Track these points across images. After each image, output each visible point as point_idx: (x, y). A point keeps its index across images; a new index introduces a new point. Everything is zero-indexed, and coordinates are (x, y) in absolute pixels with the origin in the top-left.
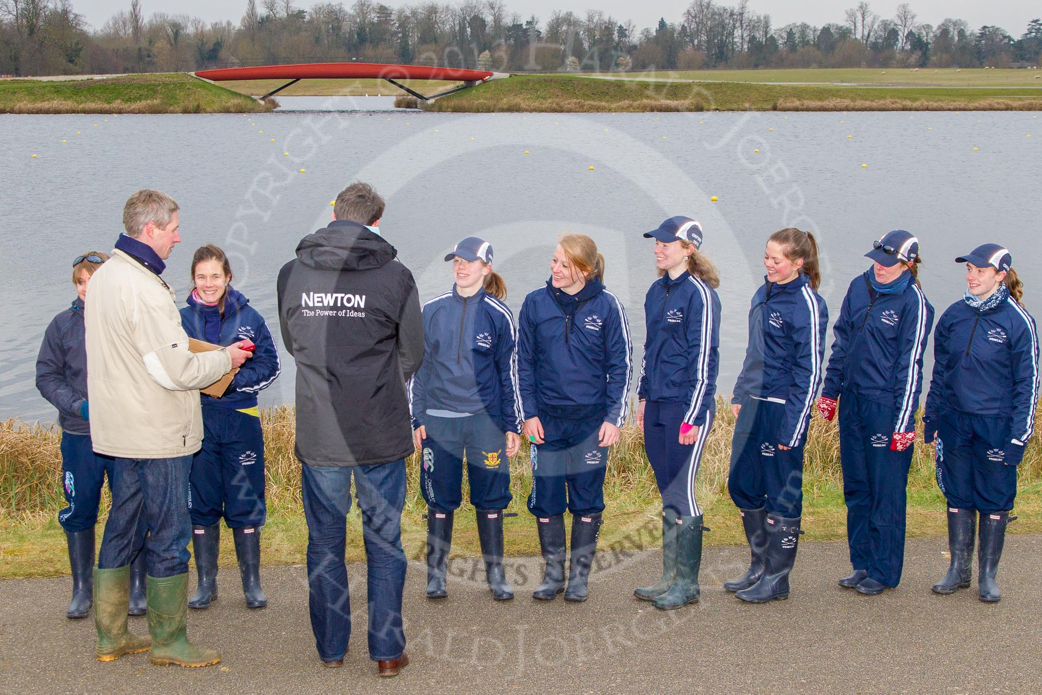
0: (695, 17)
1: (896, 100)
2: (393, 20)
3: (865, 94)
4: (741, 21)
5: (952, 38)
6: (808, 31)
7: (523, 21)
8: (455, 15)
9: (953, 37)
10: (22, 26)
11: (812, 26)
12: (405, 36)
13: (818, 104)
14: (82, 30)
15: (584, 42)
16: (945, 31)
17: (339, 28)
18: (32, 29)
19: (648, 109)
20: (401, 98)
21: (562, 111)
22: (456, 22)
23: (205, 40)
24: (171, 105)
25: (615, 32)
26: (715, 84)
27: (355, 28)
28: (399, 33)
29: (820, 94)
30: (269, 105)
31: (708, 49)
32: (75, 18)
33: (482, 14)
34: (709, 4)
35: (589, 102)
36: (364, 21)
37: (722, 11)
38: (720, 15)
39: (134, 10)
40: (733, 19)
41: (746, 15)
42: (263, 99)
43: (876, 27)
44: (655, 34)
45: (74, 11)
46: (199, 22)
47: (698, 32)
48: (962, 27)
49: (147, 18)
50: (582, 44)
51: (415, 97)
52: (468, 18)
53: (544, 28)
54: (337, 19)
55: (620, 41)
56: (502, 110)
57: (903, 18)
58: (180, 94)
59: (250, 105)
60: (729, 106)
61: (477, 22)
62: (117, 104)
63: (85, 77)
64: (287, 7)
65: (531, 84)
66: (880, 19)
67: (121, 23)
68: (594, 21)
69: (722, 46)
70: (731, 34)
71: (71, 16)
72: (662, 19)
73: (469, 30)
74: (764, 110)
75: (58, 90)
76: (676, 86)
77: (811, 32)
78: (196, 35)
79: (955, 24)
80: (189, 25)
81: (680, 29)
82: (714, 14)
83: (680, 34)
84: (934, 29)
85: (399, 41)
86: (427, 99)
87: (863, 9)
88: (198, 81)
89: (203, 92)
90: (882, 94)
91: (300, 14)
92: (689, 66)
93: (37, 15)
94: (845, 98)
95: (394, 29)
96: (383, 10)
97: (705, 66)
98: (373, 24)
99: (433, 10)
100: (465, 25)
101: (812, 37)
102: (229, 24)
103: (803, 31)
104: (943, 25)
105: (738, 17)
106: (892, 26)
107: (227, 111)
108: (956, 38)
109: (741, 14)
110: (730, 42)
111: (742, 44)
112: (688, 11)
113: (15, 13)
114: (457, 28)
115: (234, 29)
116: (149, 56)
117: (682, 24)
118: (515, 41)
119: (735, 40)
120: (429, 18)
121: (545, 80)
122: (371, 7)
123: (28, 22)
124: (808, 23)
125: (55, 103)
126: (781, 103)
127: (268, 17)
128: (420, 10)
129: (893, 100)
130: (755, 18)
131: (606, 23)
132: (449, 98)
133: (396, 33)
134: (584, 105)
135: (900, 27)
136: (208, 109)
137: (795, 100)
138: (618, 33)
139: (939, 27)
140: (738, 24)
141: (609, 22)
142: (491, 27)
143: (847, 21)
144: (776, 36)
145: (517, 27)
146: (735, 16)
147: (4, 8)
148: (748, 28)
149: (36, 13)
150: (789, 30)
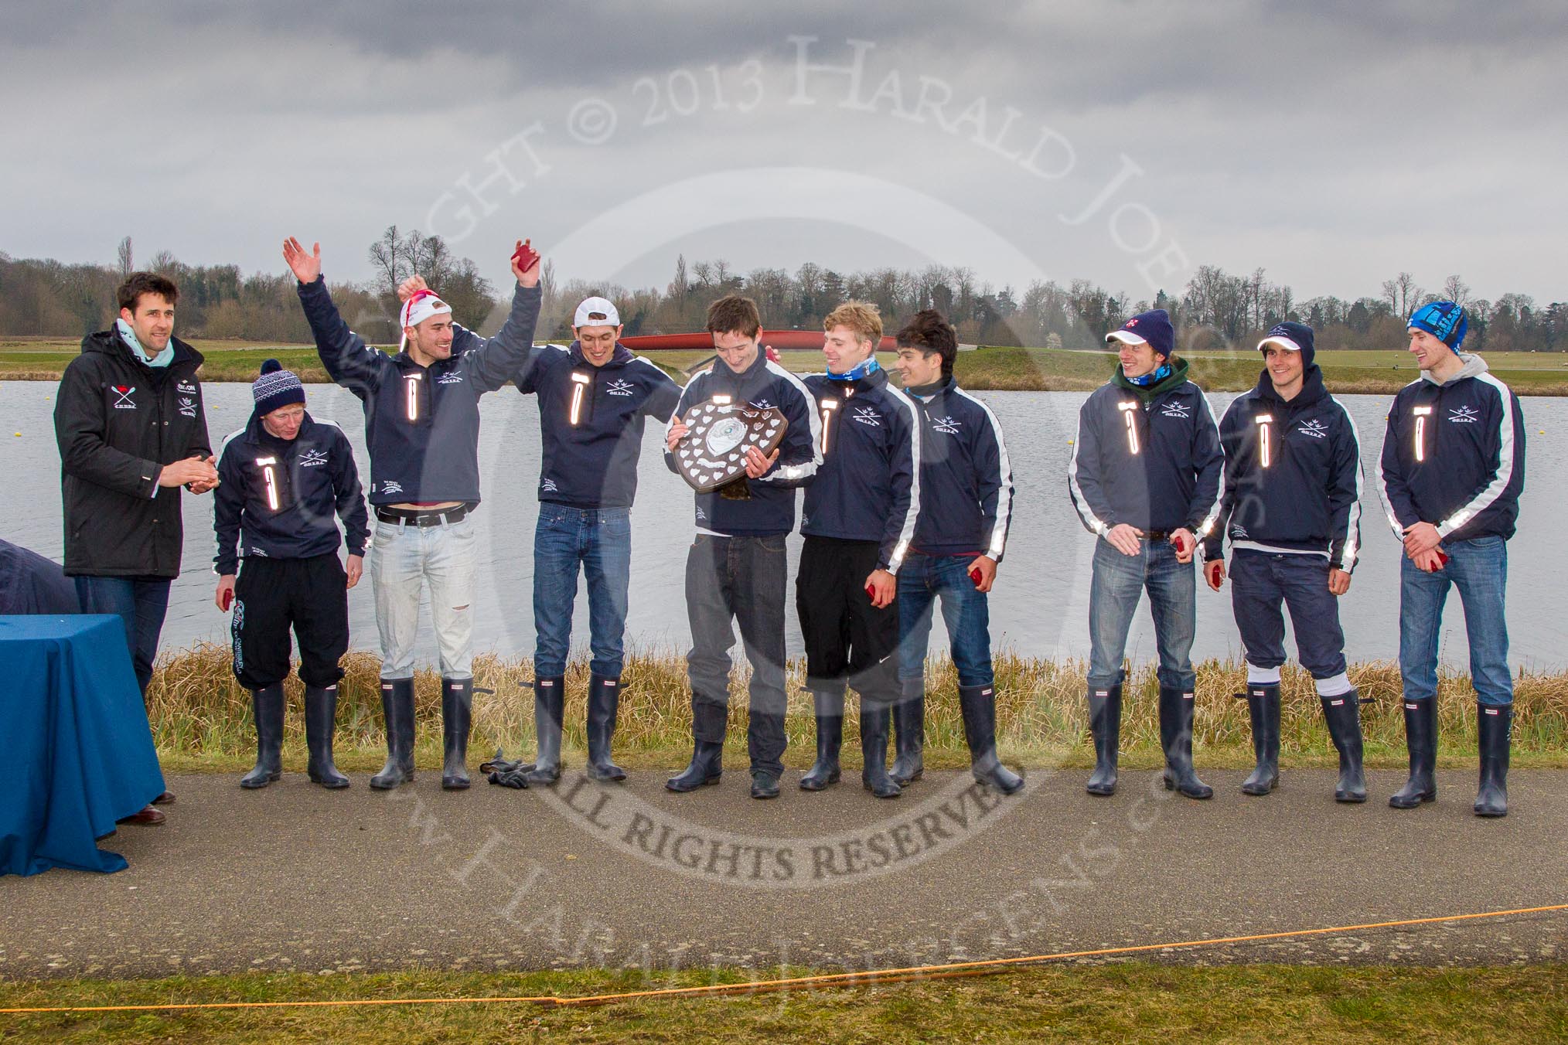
0: (1201, 289)
2: (843, 289)
4: (1256, 294)
5: (1515, 317)
6: (1337, 306)
7: (996, 292)
8: (916, 284)
9: (1515, 315)
11: (1342, 300)
14: (487, 297)
15: (1067, 316)
16: (1504, 309)
17: (780, 298)
22: (918, 292)
25: (1105, 306)
27: (799, 298)
31: (1216, 325)
32: (480, 283)
33: (948, 283)
34: (1217, 273)
36: (810, 290)
37: (1233, 282)
38: (1231, 286)
40: (1246, 292)
41: (1261, 287)
45: (479, 276)
46: (620, 290)
47: (1204, 306)
48: (1526, 304)
49: (560, 285)
50: (1065, 319)
52: (931, 288)
53: (1021, 300)
54: (778, 287)
55: (1111, 314)
57: (1453, 292)
61: (942, 292)
64: (722, 273)
65: (1002, 358)
66: (1425, 293)
68: (1080, 292)
69: (1233, 323)
70: (1244, 309)
71: (476, 281)
72: (1161, 291)
73: (931, 301)
77: (1341, 308)
79: (1517, 300)
81: (1183, 303)
82: (1224, 285)
83: (1182, 308)
84: (1492, 305)
87: (1405, 281)
91: (737, 281)
96: (832, 277)
97: (1213, 345)
98: (820, 293)
99: (890, 278)
100: (927, 295)
101: (1342, 313)
102: (654, 291)
103: (1331, 306)
104: (1503, 301)
105: (1252, 289)
108: (1519, 317)
109: (1256, 286)
110: (1242, 319)
111: (1257, 320)
112: (1193, 282)
114: (918, 299)
115: (659, 298)
117: (1185, 296)
118: (986, 314)
119: (1248, 316)
120: (885, 287)
121: (1020, 353)
122: (818, 274)
124: (1337, 298)
127: (699, 284)
128: (876, 278)
130: (1273, 291)
131: (1094, 294)
138: (1109, 306)
139: (1498, 304)
140: (1252, 298)
141: (1098, 293)
142: (958, 298)
143: (1385, 295)
144: (1298, 312)
145: (988, 299)
146: (1249, 289)
147: (401, 271)
148: (1265, 302)
149: (436, 276)
150: (1314, 306)
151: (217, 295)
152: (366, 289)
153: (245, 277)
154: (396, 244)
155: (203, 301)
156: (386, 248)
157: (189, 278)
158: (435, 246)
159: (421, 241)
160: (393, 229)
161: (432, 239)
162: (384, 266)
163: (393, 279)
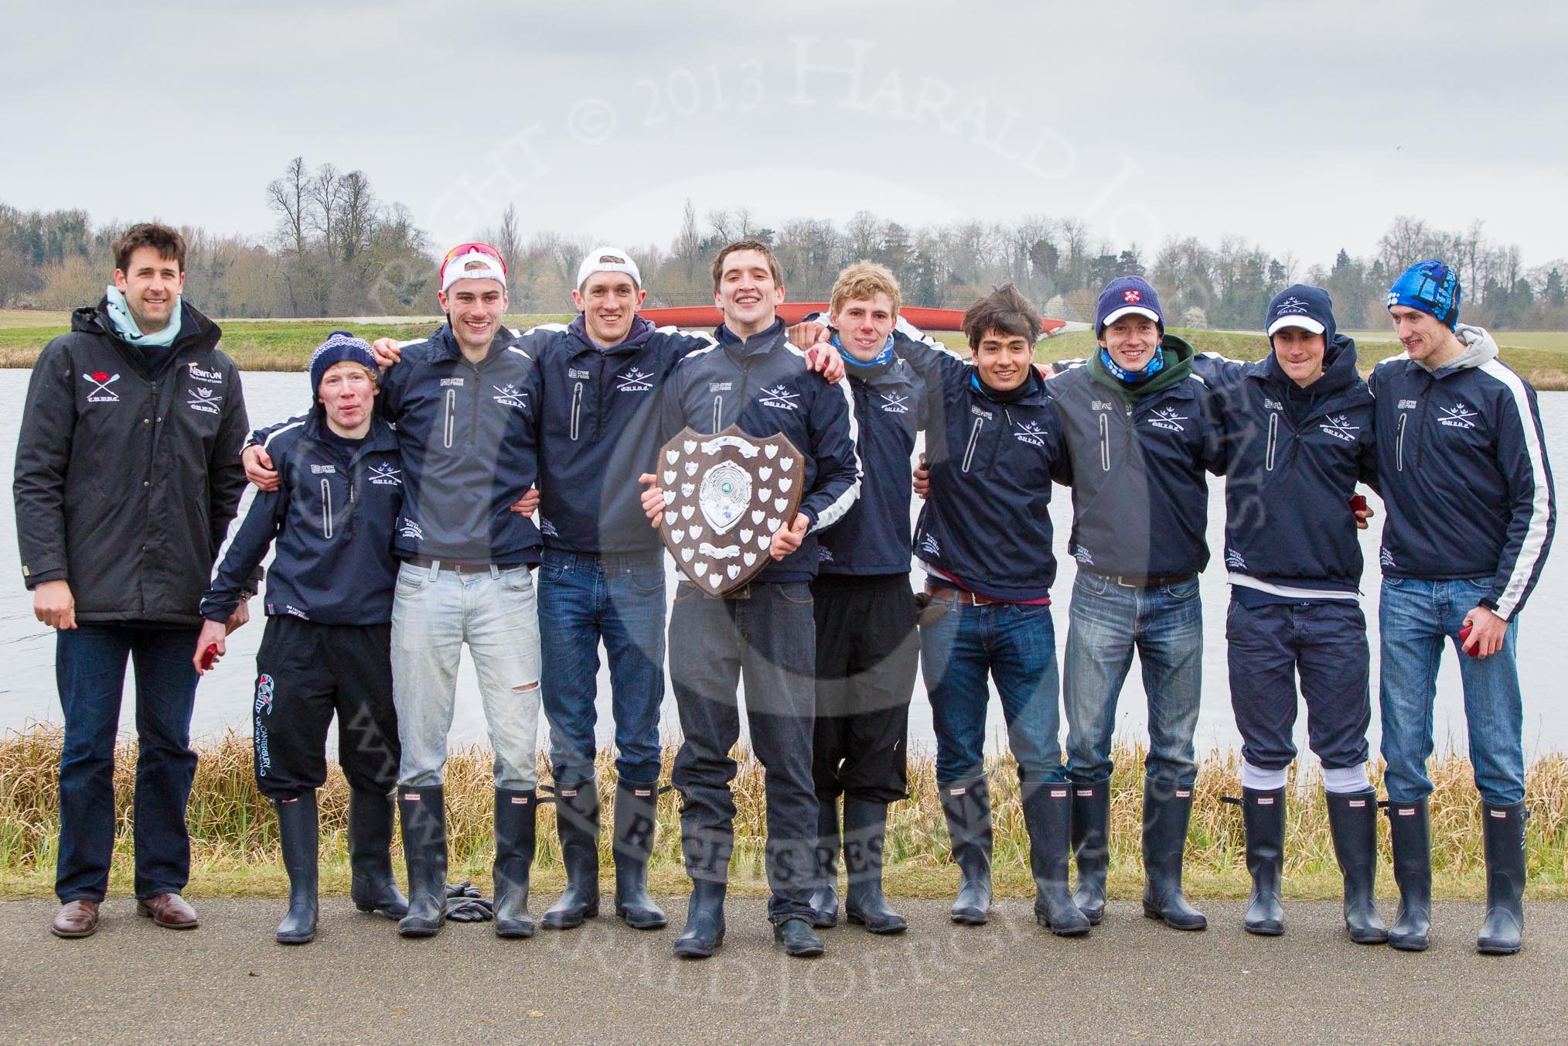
0: (1396, 247)
2: (910, 247)
4: (1472, 255)
7: (1117, 251)
8: (1009, 240)
10: (336, 245)
12: (929, 273)
14: (425, 255)
15: (1214, 284)
18: (350, 250)
22: (1011, 250)
25: (1266, 270)
28: (920, 266)
32: (417, 236)
33: (1052, 238)
34: (1419, 228)
36: (865, 248)
37: (1441, 240)
38: (1439, 243)
39: (507, 226)
40: (1459, 252)
41: (1479, 246)
44: (1330, 273)
45: (416, 225)
49: (526, 239)
50: (1211, 289)
52: (1029, 245)
53: (1151, 262)
54: (822, 243)
55: (1272, 284)
61: (1044, 253)
63: (426, 319)
64: (745, 225)
68: (1233, 251)
71: (411, 233)
72: (1343, 251)
73: (1030, 263)
81: (1372, 267)
82: (1427, 243)
83: (1371, 274)
85: (919, 279)
93: (359, 230)
95: (911, 260)
96: (894, 231)
98: (878, 251)
99: (973, 232)
100: (1024, 255)
102: (654, 250)
105: (1468, 248)
109: (1473, 244)
111: (1473, 291)
112: (1386, 238)
113: (326, 227)
114: (1012, 261)
115: (660, 257)
117: (1375, 258)
120: (967, 243)
122: (876, 226)
123: (344, 240)
127: (714, 240)
128: (954, 232)
130: (1495, 250)
131: (1251, 255)
133: (915, 267)
138: (1271, 271)
141: (1257, 254)
142: (1067, 259)
144: (1529, 280)
145: (1107, 260)
146: (1463, 248)
147: (309, 219)
148: (1484, 265)
149: (358, 226)
150: (1551, 271)
151: (59, 252)
152: (261, 243)
153: (96, 226)
154: (302, 182)
155: (39, 257)
156: (289, 189)
157: (18, 227)
158: (355, 183)
159: (335, 179)
160: (299, 162)
161: (351, 176)
162: (286, 211)
163: (298, 230)
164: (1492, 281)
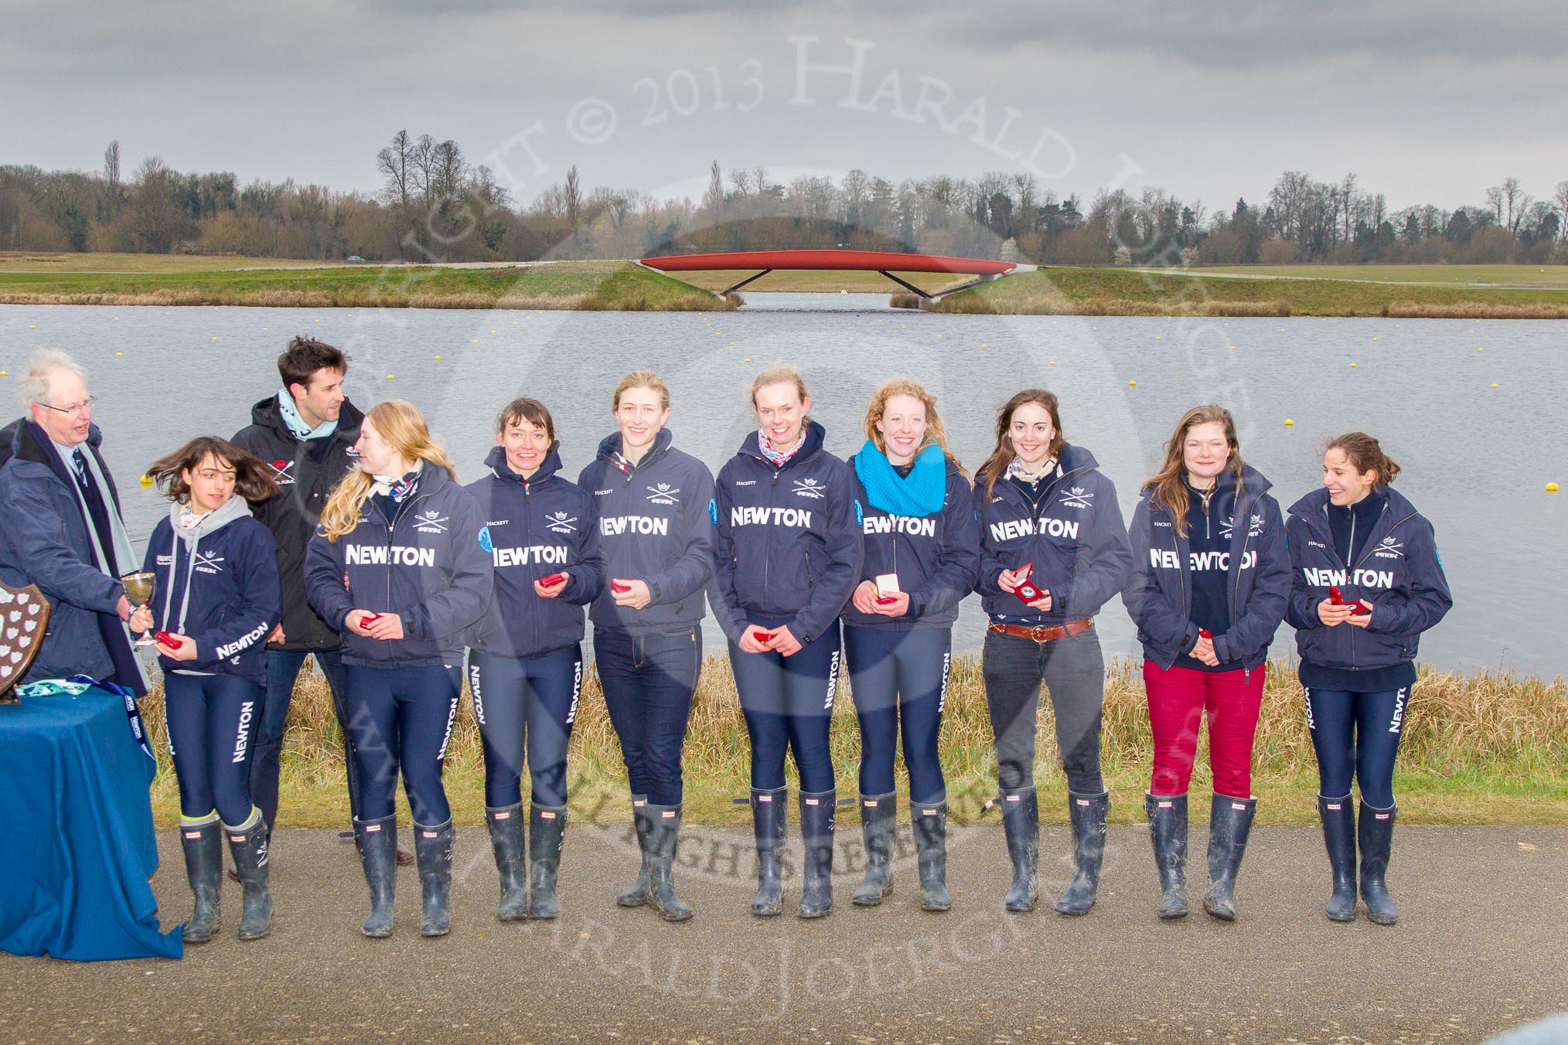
0: (1285, 197)
1: (1550, 305)
2: (893, 199)
3: (1509, 297)
4: (1346, 203)
6: (1436, 216)
7: (1060, 201)
8: (972, 193)
10: (434, 201)
11: (1441, 209)
12: (908, 219)
13: (1444, 308)
14: (505, 208)
15: (1138, 228)
17: (825, 208)
19: (1217, 312)
20: (898, 295)
21: (1105, 314)
22: (974, 202)
23: (657, 222)
24: (610, 300)
25: (1180, 216)
26: (1307, 282)
27: (845, 208)
28: (901, 214)
29: (1447, 296)
30: (731, 302)
31: (1301, 237)
32: (498, 192)
33: (1007, 191)
34: (1303, 180)
35: (1138, 303)
36: (857, 200)
37: (1320, 190)
38: (1318, 193)
39: (571, 184)
40: (1336, 200)
41: (1352, 195)
42: (725, 294)
43: (1527, 210)
44: (1231, 218)
45: (497, 185)
46: (650, 199)
47: (1287, 217)
49: (586, 194)
50: (1135, 231)
51: (916, 295)
52: (989, 197)
53: (1087, 210)
54: (822, 196)
55: (1185, 228)
56: (1026, 313)
57: (1565, 200)
58: (621, 287)
59: (707, 301)
60: (1324, 310)
61: (1001, 202)
62: (543, 298)
63: (506, 265)
64: (761, 182)
65: (1064, 280)
66: (1534, 201)
67: (554, 200)
68: (1152, 201)
69: (1319, 234)
70: (1332, 219)
71: (494, 191)
72: (1241, 200)
73: (989, 211)
74: (1371, 315)
75: (472, 279)
76: (1254, 284)
77: (1440, 218)
78: (646, 216)
80: (638, 202)
81: (1265, 213)
82: (1310, 193)
83: (1264, 218)
85: (900, 225)
86: (931, 297)
87: (1511, 188)
88: (644, 271)
89: (650, 284)
90: (1530, 297)
91: (777, 190)
92: (1276, 260)
93: (452, 189)
94: (1480, 301)
95: (894, 209)
96: (881, 186)
97: (1297, 260)
98: (868, 203)
99: (944, 187)
100: (985, 205)
101: (1440, 224)
102: (687, 201)
103: (1429, 216)
105: (1342, 197)
106: (1550, 210)
107: (678, 308)
109: (1346, 194)
110: (1330, 230)
111: (1346, 232)
112: (1276, 189)
113: (425, 186)
114: (975, 209)
115: (693, 208)
116: (587, 241)
117: (1268, 205)
118: (1049, 225)
119: (1338, 227)
120: (939, 196)
121: (1084, 275)
122: (866, 182)
123: (440, 196)
124: (1436, 206)
125: (467, 297)
126: (1393, 307)
127: (736, 193)
128: (928, 187)
129: (1545, 305)
130: (1364, 199)
131: (1167, 204)
132: (958, 297)
133: (897, 215)
134: (1134, 307)
135: (1560, 211)
136: (656, 306)
137: (1412, 303)
138: (1183, 217)
140: (1341, 207)
141: (1172, 203)
142: (1019, 208)
143: (1489, 203)
144: (1392, 223)
145: (1051, 209)
146: (1338, 197)
147: (412, 180)
148: (1355, 211)
149: (450, 186)
150: (1410, 215)
151: (212, 206)
152: (374, 199)
153: (242, 186)
154: (406, 150)
155: (197, 210)
156: (395, 155)
157: (181, 187)
158: (449, 150)
159: (433, 147)
160: (403, 134)
161: (445, 145)
162: (394, 174)
163: (403, 189)
164: (1363, 224)
